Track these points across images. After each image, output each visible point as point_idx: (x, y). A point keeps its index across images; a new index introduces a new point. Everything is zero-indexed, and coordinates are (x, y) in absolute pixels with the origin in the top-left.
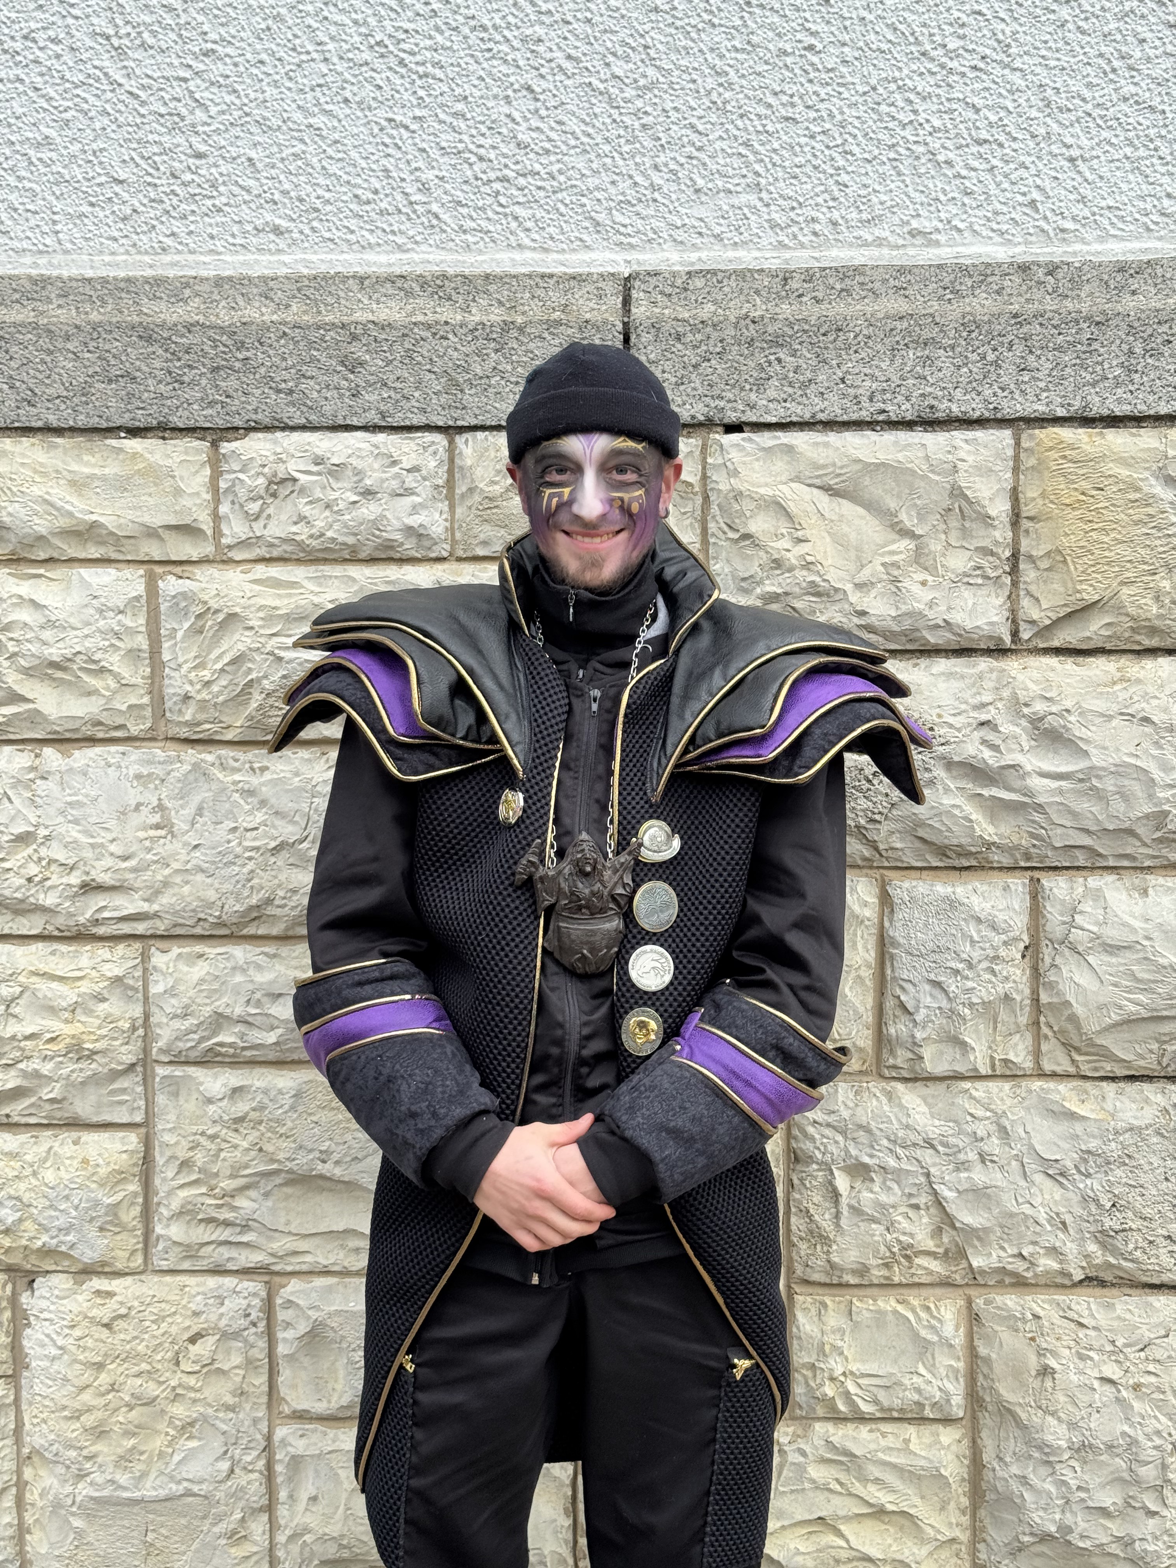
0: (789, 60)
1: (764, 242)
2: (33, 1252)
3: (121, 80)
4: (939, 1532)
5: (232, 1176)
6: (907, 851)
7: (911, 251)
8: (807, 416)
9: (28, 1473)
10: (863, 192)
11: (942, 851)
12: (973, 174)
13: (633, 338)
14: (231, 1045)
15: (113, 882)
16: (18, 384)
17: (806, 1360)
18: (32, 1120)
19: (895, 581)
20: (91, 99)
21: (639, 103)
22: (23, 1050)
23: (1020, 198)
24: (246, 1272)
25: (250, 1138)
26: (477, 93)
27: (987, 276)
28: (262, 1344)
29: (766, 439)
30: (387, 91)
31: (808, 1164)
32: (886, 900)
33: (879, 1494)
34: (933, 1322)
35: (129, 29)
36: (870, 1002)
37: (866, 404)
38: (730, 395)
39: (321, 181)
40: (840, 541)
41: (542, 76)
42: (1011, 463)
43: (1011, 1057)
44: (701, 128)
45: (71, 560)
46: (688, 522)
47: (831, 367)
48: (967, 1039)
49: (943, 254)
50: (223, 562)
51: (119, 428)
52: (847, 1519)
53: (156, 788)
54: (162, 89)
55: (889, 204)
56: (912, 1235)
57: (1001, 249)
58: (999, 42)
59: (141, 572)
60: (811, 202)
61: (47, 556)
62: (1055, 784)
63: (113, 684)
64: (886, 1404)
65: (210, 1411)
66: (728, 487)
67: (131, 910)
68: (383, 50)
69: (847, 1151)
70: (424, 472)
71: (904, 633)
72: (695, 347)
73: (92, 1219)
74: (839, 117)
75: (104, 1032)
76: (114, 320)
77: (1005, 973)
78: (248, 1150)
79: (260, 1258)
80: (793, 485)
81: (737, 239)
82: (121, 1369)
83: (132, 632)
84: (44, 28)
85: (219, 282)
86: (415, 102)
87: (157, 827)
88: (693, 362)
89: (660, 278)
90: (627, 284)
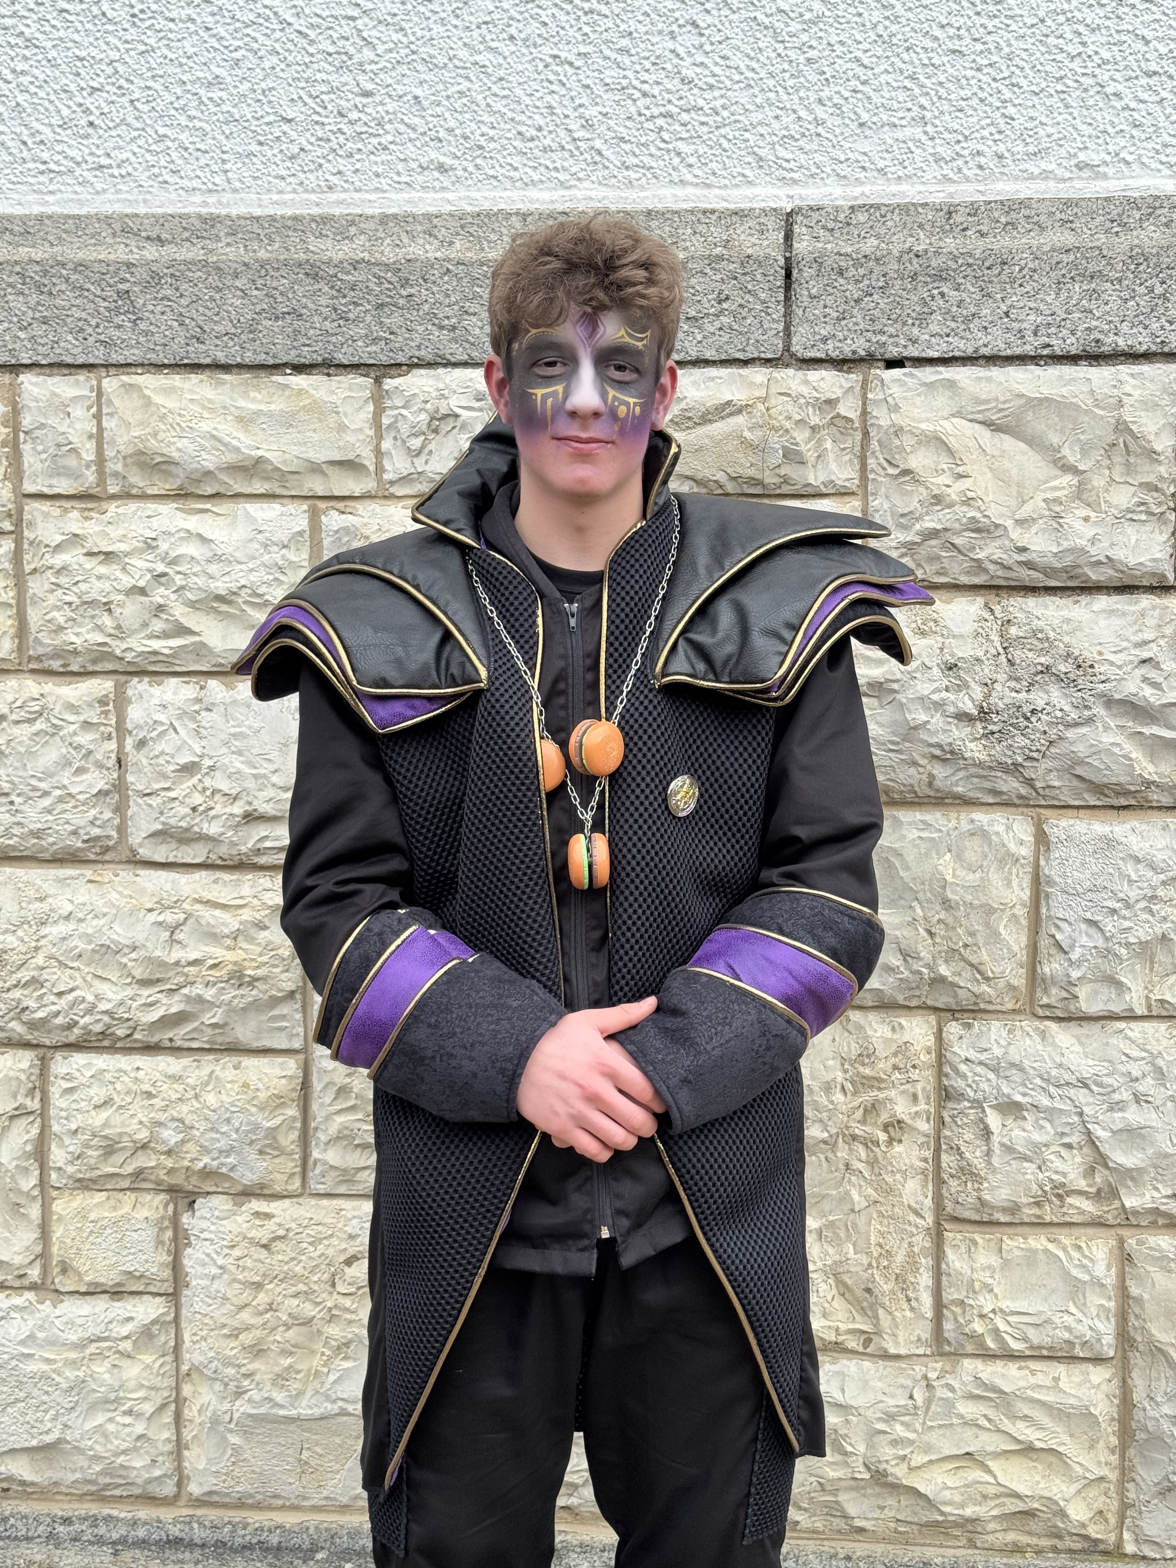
1: (928, 176)
2: (194, 1173)
3: (291, 20)
4: (1088, 1470)
6: (1065, 790)
7: (1078, 184)
8: (970, 351)
9: (187, 1390)
10: (1030, 125)
11: (1099, 789)
12: (1142, 106)
13: (795, 273)
15: (274, 813)
16: (187, 321)
17: (955, 1296)
18: (195, 1045)
19: (1058, 516)
20: (261, 39)
21: (804, 37)
22: (187, 976)
26: (642, 29)
27: (1155, 208)
29: (928, 374)
30: (553, 28)
31: (959, 1101)
32: (1042, 839)
33: (1028, 1431)
34: (1085, 1261)
36: (1024, 940)
37: (1030, 338)
38: (892, 330)
39: (486, 118)
40: (1001, 477)
41: (707, 11)
43: (1168, 997)
44: (866, 61)
45: (237, 495)
46: (847, 458)
47: (995, 301)
48: (1123, 979)
49: (1111, 186)
50: (385, 497)
51: (285, 365)
52: (996, 1455)
54: (330, 28)
55: (1056, 136)
56: (1064, 1175)
59: (305, 507)
60: (978, 135)
61: (214, 492)
64: (1036, 1341)
66: (889, 423)
69: (999, 1089)
71: (1065, 570)
72: (857, 282)
73: (252, 1142)
74: (1007, 50)
75: (264, 959)
76: (282, 257)
77: (1163, 914)
80: (954, 420)
81: (900, 173)
82: (279, 1289)
83: (296, 566)
85: (384, 219)
86: (580, 38)
88: (856, 296)
89: (823, 213)
90: (789, 220)
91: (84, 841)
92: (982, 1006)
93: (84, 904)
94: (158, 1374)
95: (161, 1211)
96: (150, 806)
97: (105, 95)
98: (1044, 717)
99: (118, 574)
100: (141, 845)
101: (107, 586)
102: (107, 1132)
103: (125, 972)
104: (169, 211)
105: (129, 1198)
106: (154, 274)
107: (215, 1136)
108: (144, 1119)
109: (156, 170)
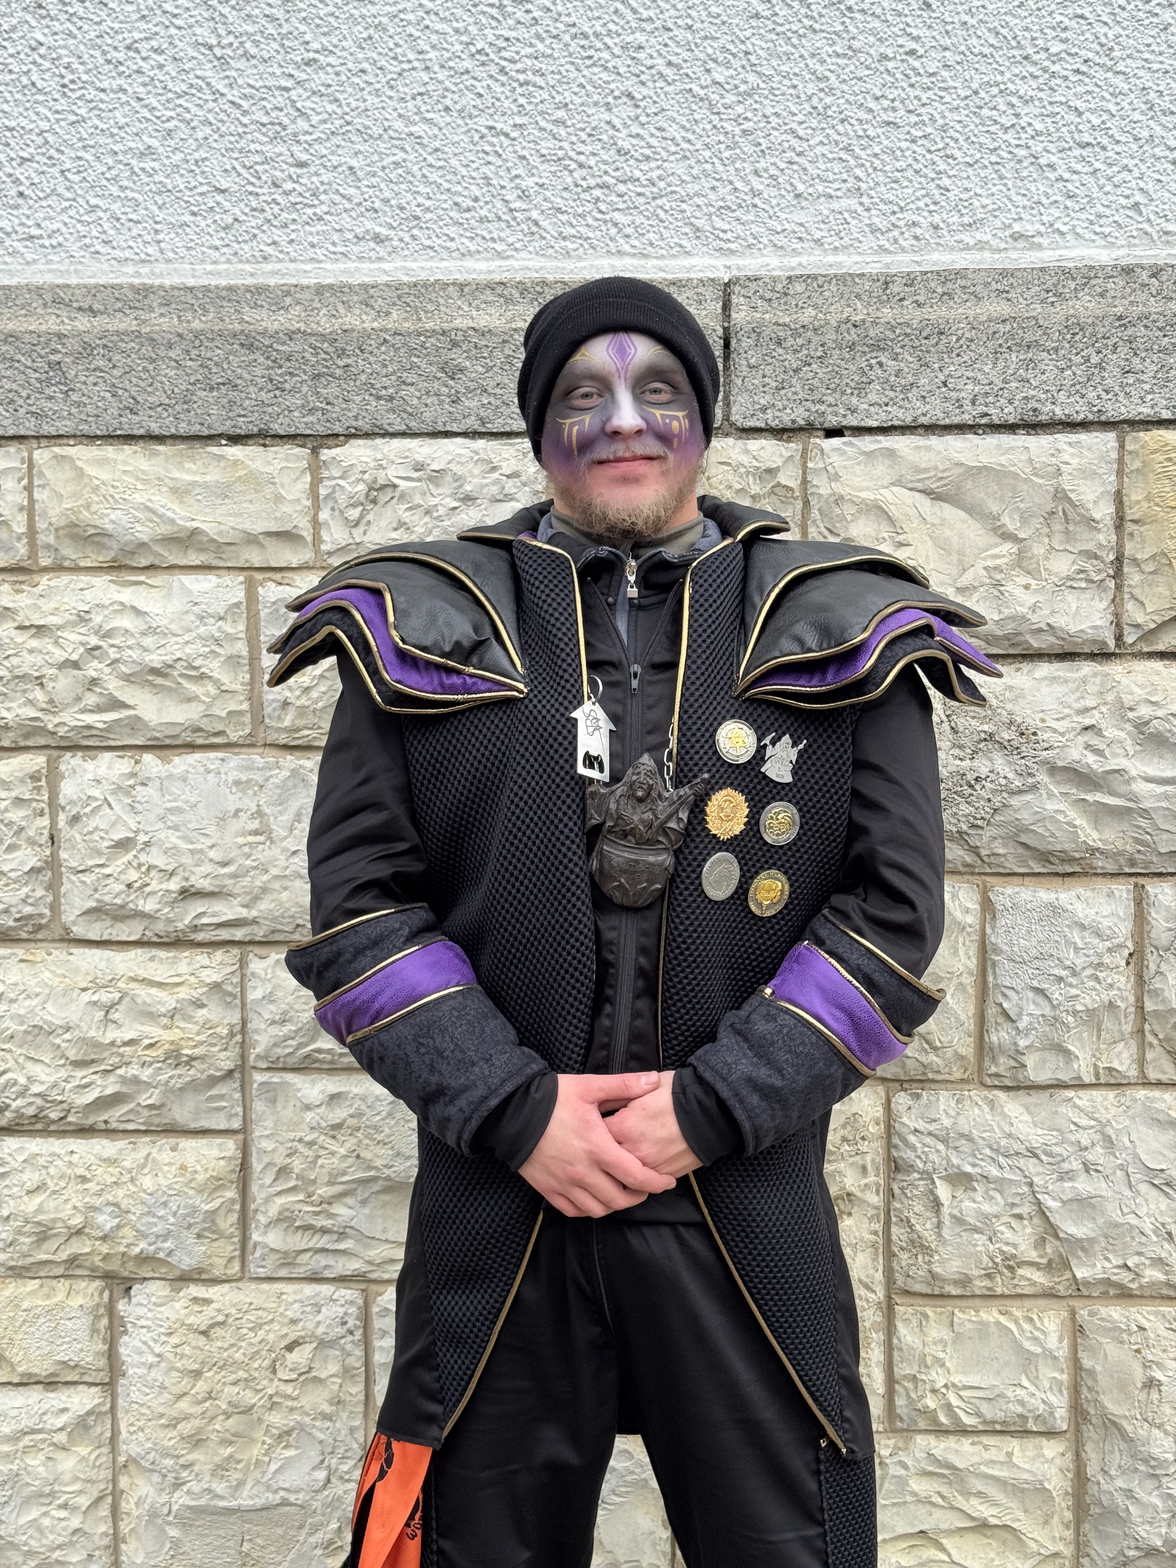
0: (890, 65)
1: (865, 246)
2: (130, 1258)
3: (224, 90)
4: (1043, 1546)
5: (330, 1183)
6: (1010, 857)
7: (1013, 255)
8: (909, 420)
9: (124, 1482)
10: (964, 196)
11: (1045, 856)
12: (1075, 177)
13: (733, 342)
14: (329, 1051)
15: (212, 888)
16: (120, 392)
17: (908, 1371)
18: (131, 1127)
19: (998, 584)
20: (194, 109)
21: (740, 109)
22: (122, 1056)
23: (1124, 201)
24: (342, 1280)
25: (348, 1145)
26: (578, 101)
27: (1090, 278)
28: (359, 1352)
29: (867, 443)
30: (488, 99)
31: (909, 1173)
32: (987, 907)
33: (982, 1508)
34: (1037, 1334)
35: (231, 38)
36: (971, 1009)
37: (968, 408)
38: (831, 400)
39: (422, 189)
40: (943, 546)
41: (643, 83)
42: (1115, 466)
43: (1116, 1065)
44: (801, 133)
45: (172, 567)
47: (933, 371)
48: (1070, 1047)
49: (1046, 257)
50: (323, 568)
51: (221, 436)
52: (950, 1533)
53: (255, 794)
54: (264, 99)
55: (991, 207)
56: (1015, 1246)
57: (1104, 252)
58: (1102, 45)
59: (241, 579)
60: (912, 206)
61: (148, 563)
62: (1160, 789)
63: (213, 691)
64: (989, 1416)
65: (307, 1420)
66: (829, 491)
67: (229, 916)
68: (484, 58)
69: (948, 1160)
70: (524, 478)
71: (1006, 637)
72: (796, 351)
73: (190, 1226)
74: (941, 122)
75: (202, 1038)
76: (216, 328)
77: (1109, 981)
78: (345, 1157)
79: (357, 1266)
80: (894, 489)
81: (837, 244)
82: (218, 1377)
83: (234, 639)
84: (147, 39)
85: (320, 290)
86: (515, 110)
87: (256, 833)
88: (794, 366)
89: (761, 283)
90: (727, 289)
91: (16, 920)
92: (930, 1076)
93: (16, 984)
94: (94, 1466)
95: (97, 1299)
96: (84, 882)
97: (35, 165)
98: (988, 785)
99: (51, 647)
100: (74, 923)
101: (38, 659)
102: (40, 1218)
103: (58, 1053)
104: (101, 282)
105: (62, 1286)
106: (86, 345)
107: (152, 1220)
108: (79, 1204)
109: (88, 241)
